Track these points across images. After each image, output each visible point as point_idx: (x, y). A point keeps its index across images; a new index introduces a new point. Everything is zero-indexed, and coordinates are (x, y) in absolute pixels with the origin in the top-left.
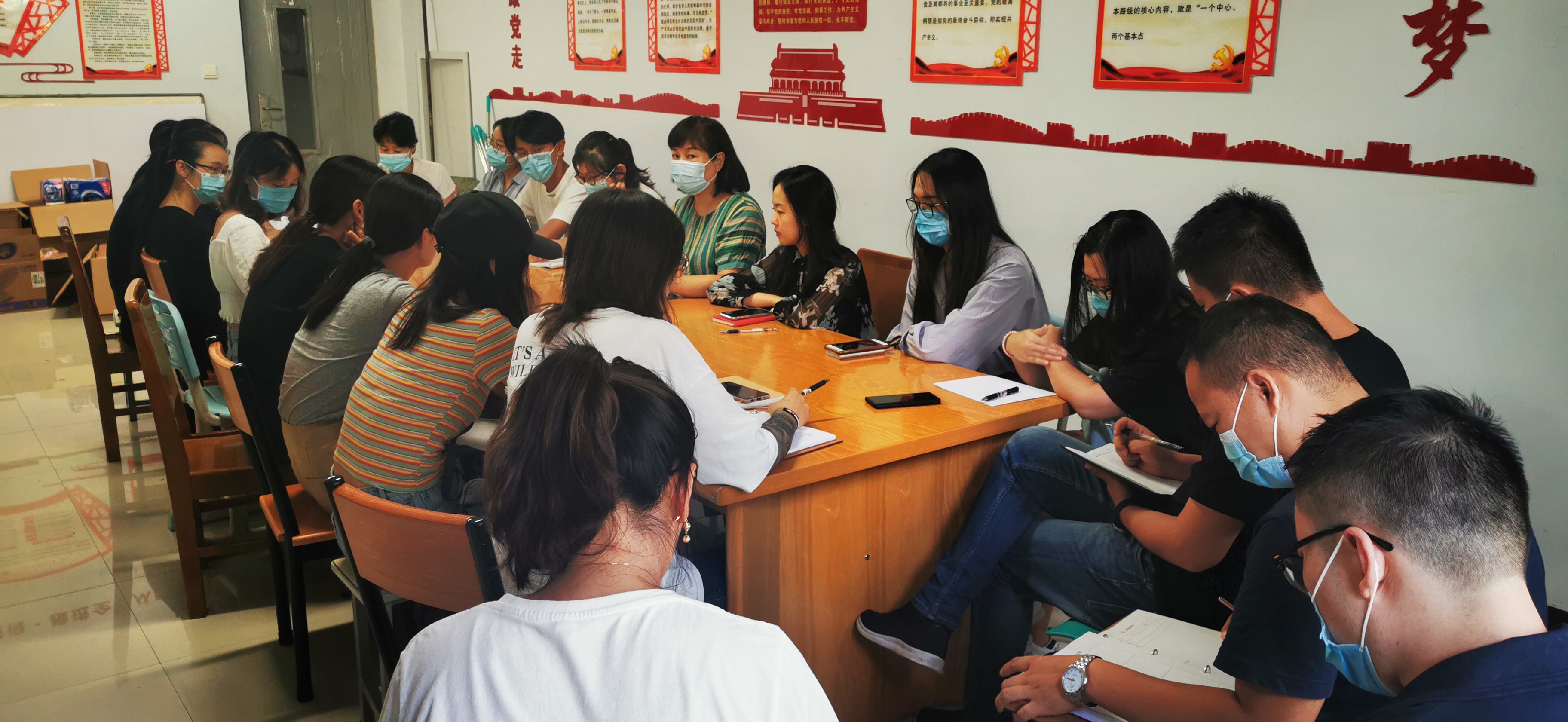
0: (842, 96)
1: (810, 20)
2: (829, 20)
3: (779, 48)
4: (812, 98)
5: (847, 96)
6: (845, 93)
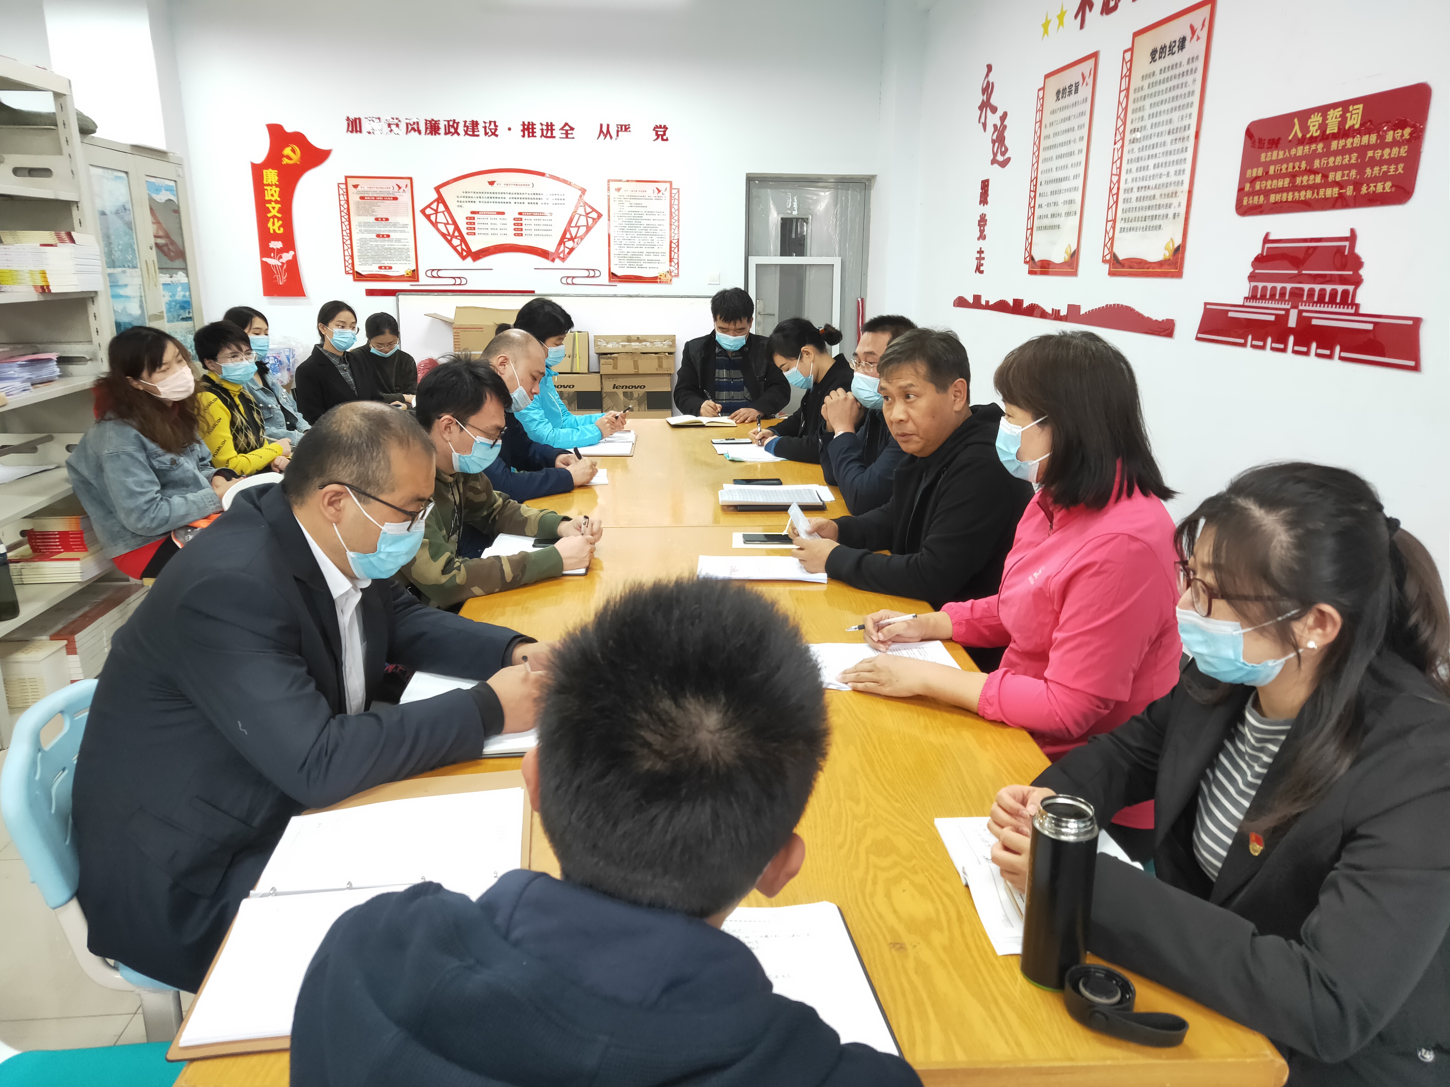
0: (1353, 311)
1: (1318, 194)
2: (1349, 191)
3: (1266, 240)
4: (1305, 314)
5: (1362, 311)
6: (1357, 306)
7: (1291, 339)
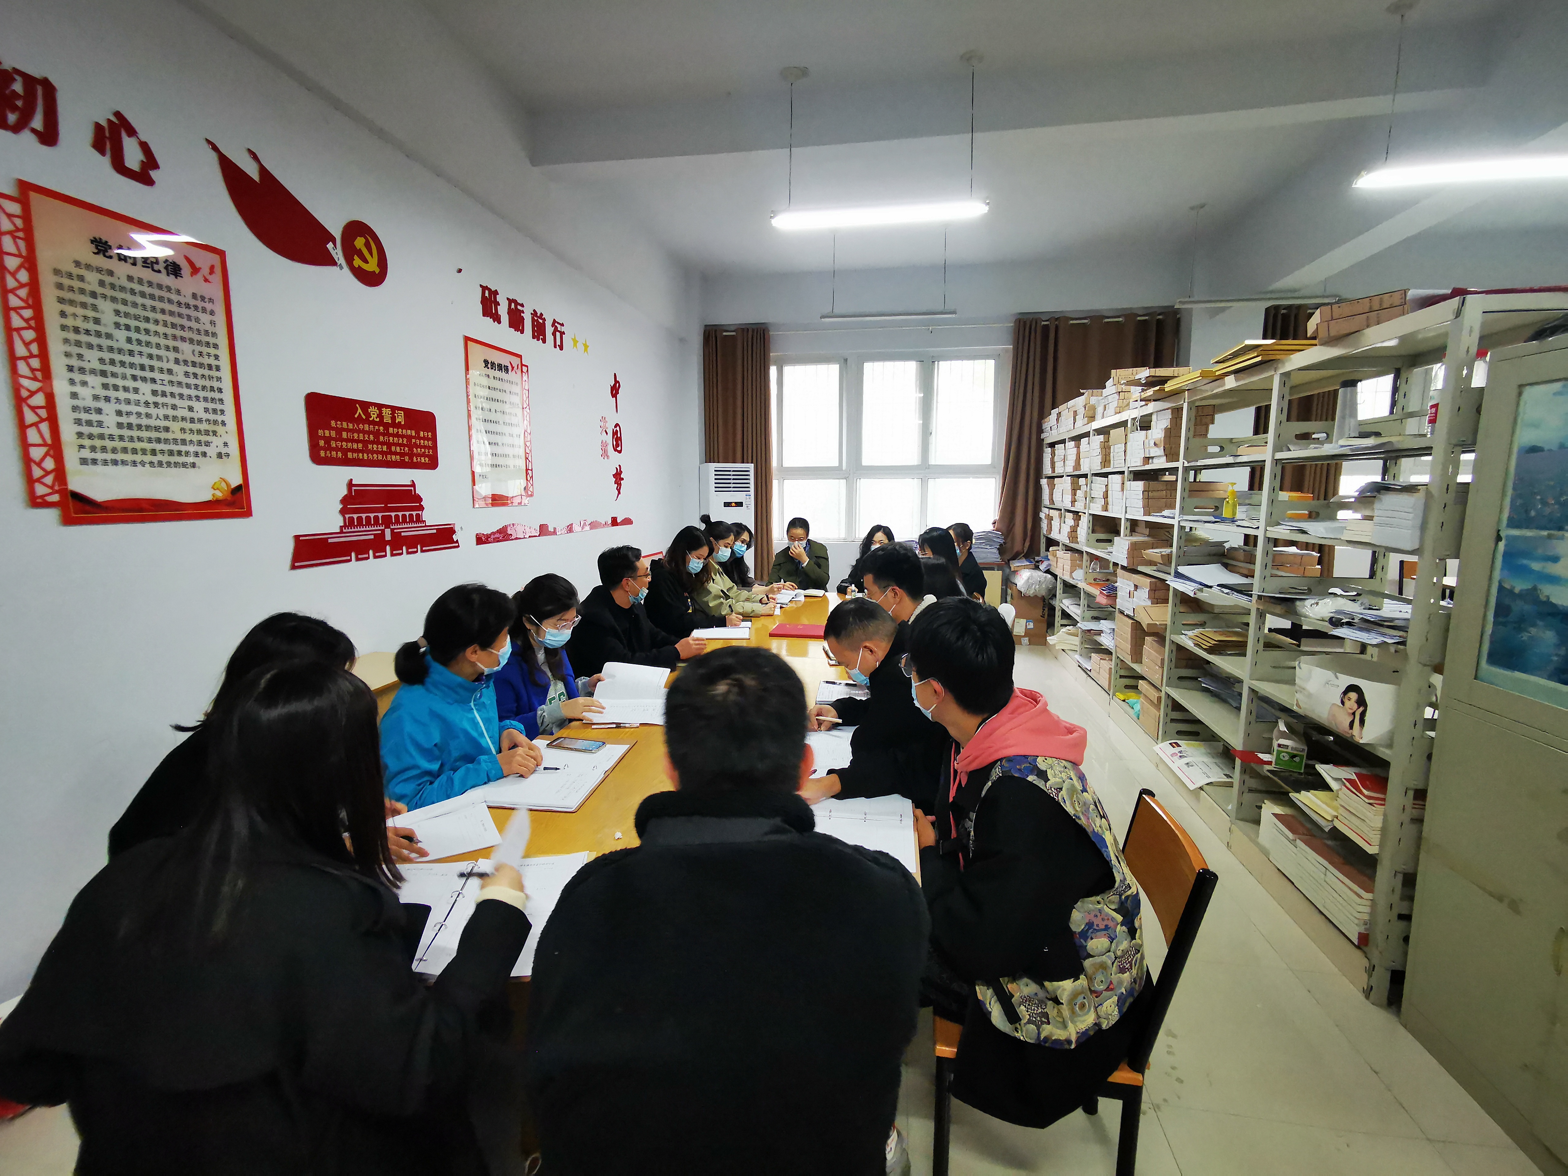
7: (388, 548)
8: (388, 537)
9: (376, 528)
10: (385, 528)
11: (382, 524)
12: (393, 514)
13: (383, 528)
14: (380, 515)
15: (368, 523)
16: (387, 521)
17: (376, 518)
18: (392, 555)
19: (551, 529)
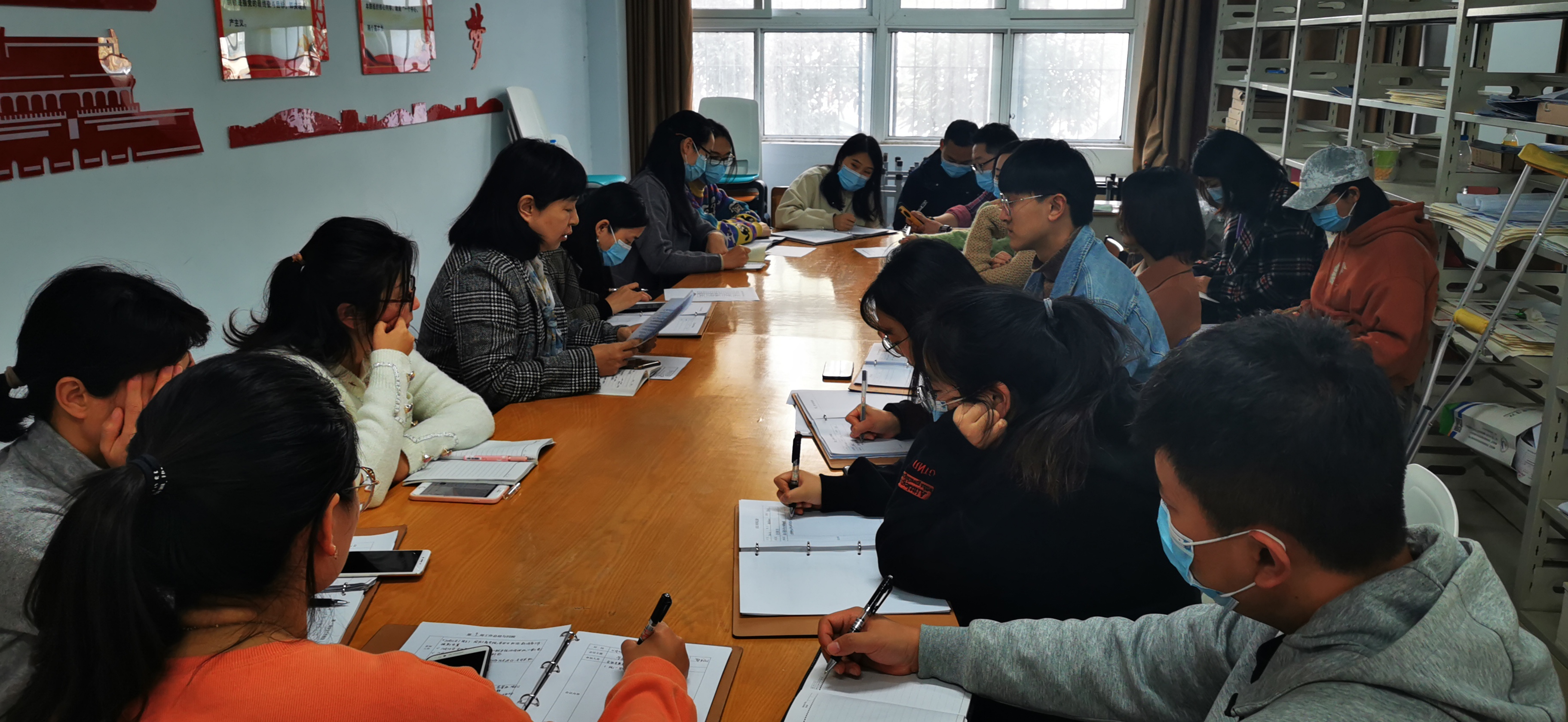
0: (135, 112)
4: (86, 122)
5: (142, 110)
6: (136, 106)
7: (75, 154)
8: (74, 133)
9: (51, 118)
10: (69, 117)
11: (62, 110)
12: (81, 92)
13: (65, 117)
14: (57, 93)
15: (38, 108)
16: (71, 106)
17: (51, 99)
18: (84, 166)
19: (362, 120)
